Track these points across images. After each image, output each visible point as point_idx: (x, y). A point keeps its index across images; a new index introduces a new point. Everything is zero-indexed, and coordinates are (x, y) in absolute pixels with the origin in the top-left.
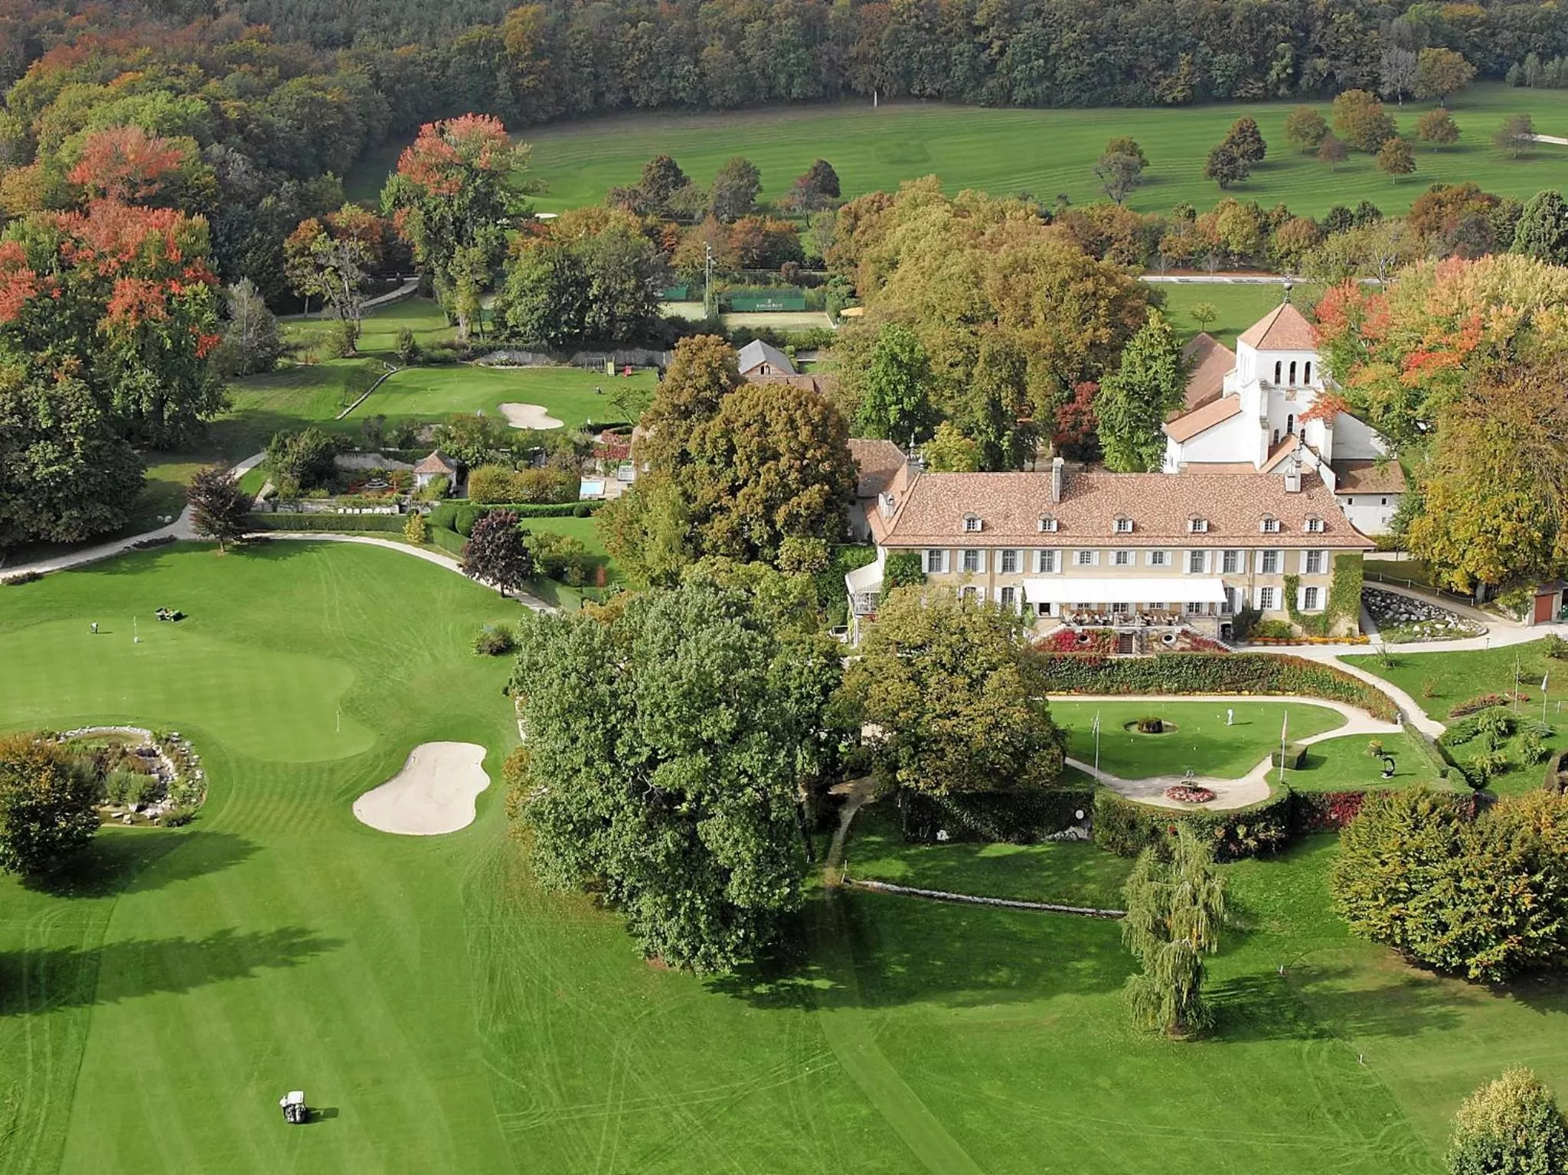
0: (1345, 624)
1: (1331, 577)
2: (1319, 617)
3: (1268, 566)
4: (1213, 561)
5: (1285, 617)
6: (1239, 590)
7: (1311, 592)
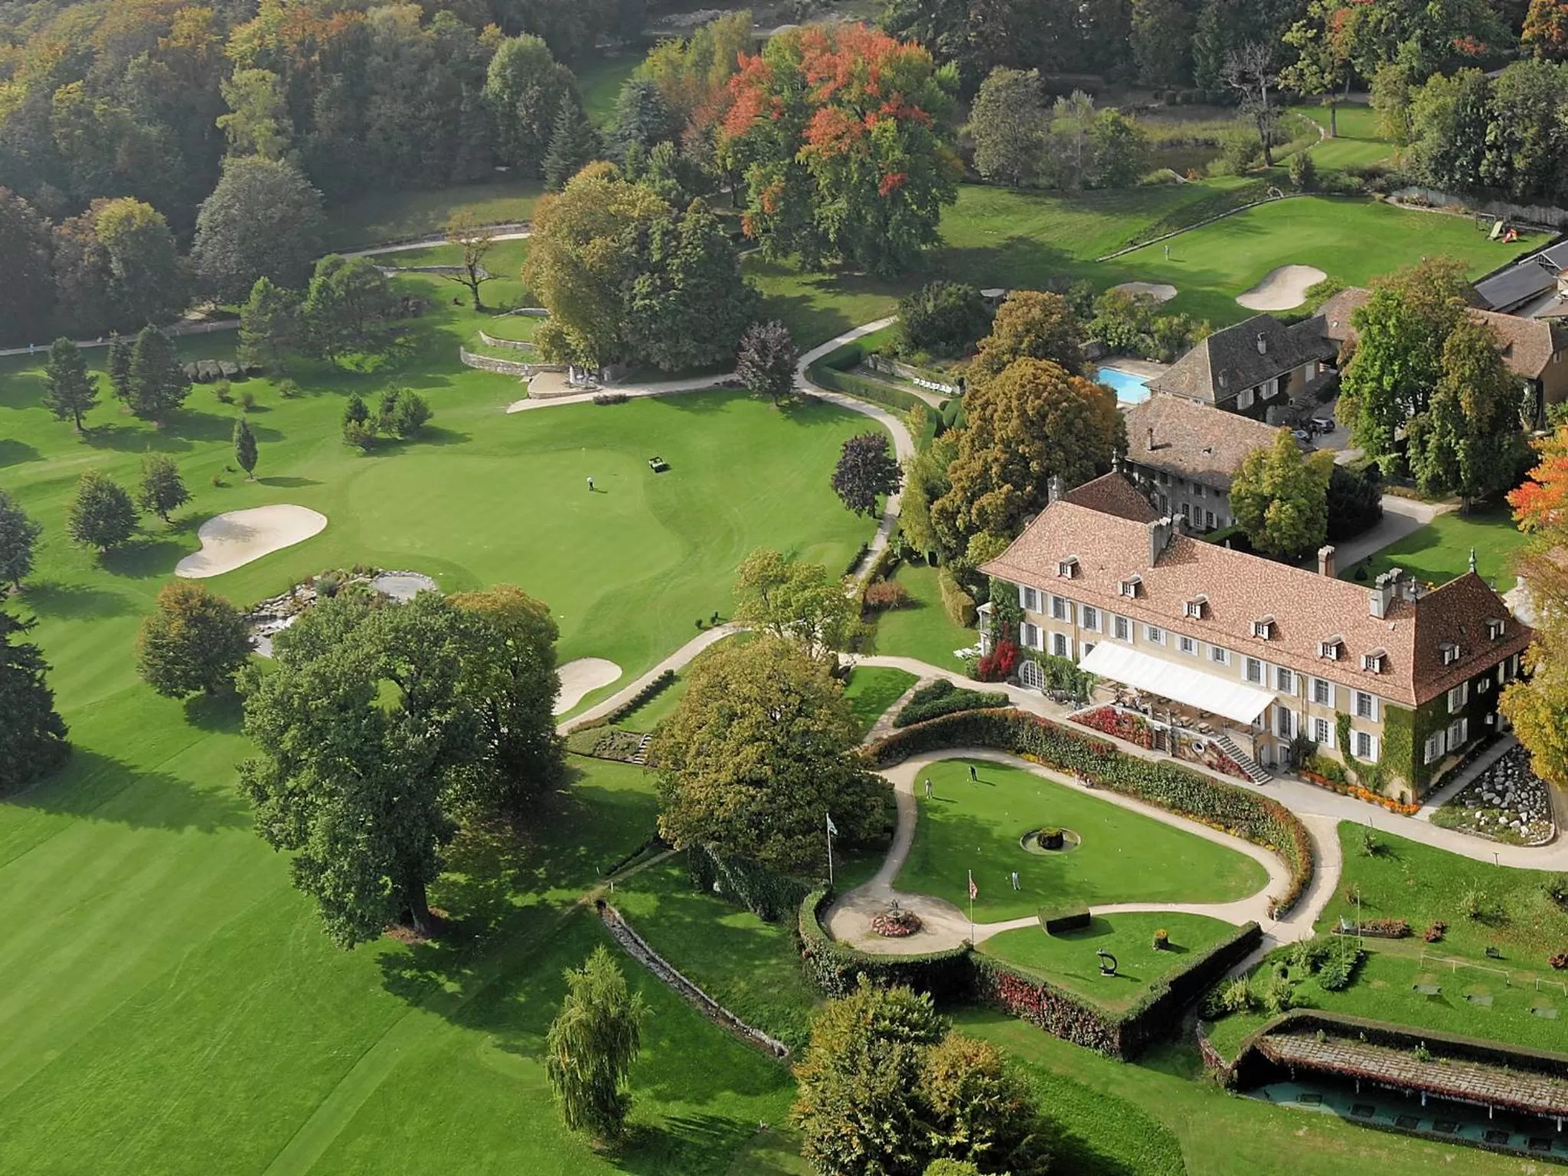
0: (1398, 786)
1: (1382, 727)
2: (1371, 768)
3: (1321, 696)
4: (1269, 673)
5: (1338, 757)
6: (1294, 714)
7: (1364, 738)
